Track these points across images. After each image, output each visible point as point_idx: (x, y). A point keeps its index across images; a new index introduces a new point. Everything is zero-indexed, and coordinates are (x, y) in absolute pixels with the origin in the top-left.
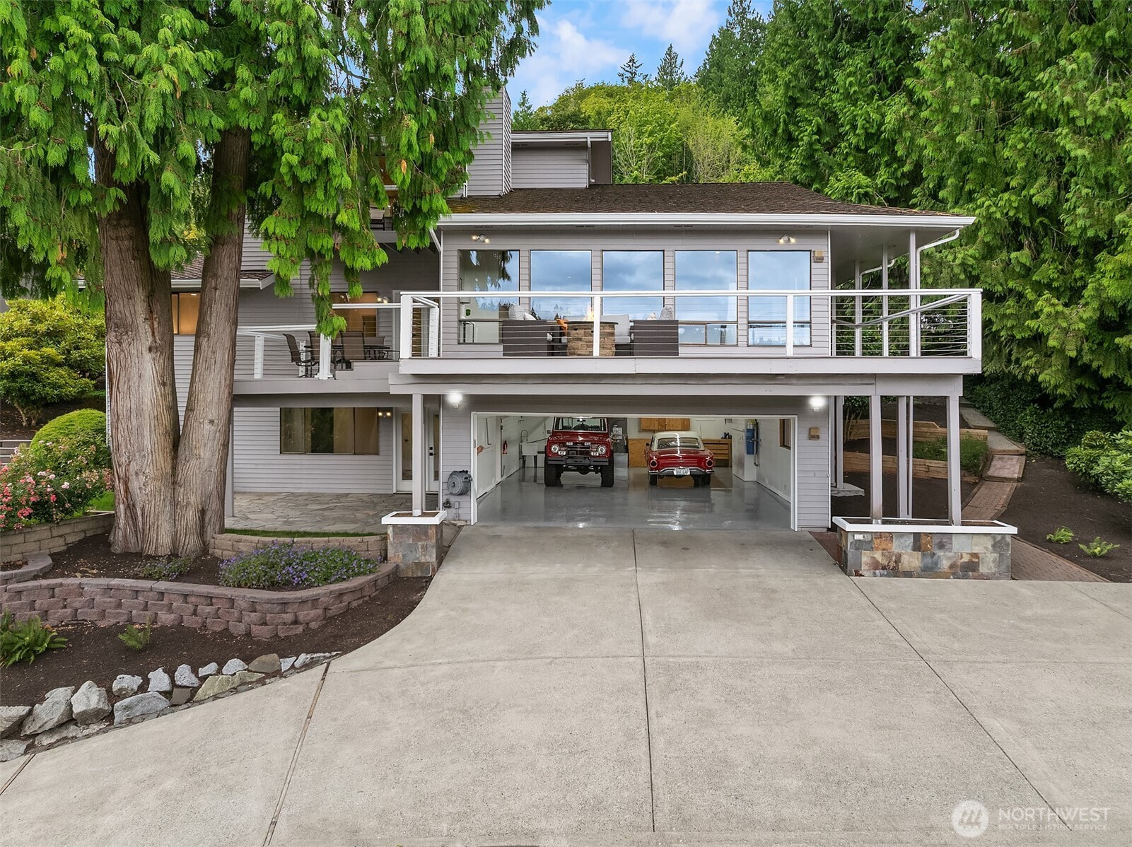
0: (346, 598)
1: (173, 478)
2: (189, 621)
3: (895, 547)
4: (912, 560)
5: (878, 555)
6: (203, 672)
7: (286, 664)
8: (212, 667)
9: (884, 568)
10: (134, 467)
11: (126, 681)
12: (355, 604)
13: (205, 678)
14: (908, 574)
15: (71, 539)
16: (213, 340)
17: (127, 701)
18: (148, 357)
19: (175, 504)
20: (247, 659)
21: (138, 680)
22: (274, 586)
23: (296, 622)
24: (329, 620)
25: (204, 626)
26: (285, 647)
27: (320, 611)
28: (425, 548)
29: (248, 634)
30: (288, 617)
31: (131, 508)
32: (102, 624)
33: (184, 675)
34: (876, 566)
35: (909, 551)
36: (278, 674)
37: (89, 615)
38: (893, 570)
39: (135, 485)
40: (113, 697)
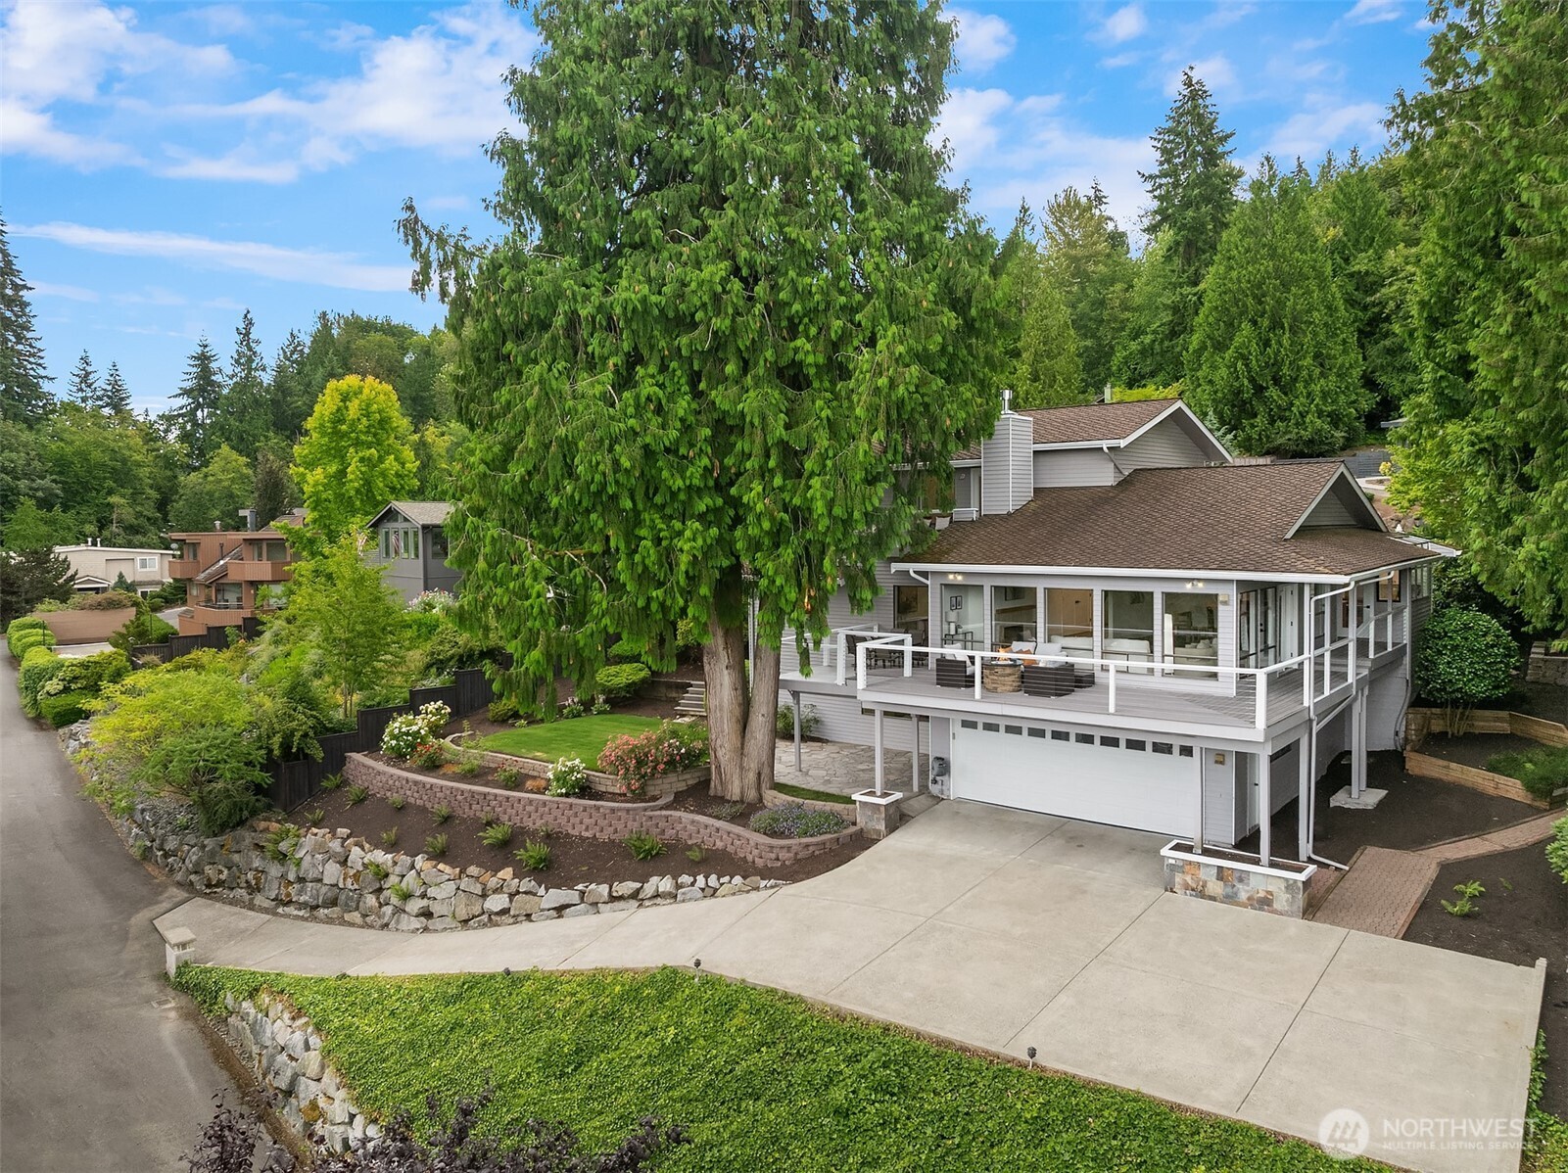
0: (811, 849)
1: (741, 750)
2: (730, 849)
3: (1202, 874)
4: (1215, 887)
5: (1188, 879)
6: (722, 880)
7: (763, 883)
8: (727, 878)
9: (1193, 890)
10: (719, 742)
11: (685, 879)
12: (817, 853)
13: (722, 884)
14: (1213, 898)
15: (690, 782)
16: (764, 661)
17: (683, 890)
18: (726, 672)
19: (742, 768)
20: (744, 878)
21: (692, 879)
22: (774, 834)
23: (777, 859)
24: (797, 861)
25: (733, 852)
26: (766, 873)
27: (792, 855)
28: (879, 820)
29: (754, 862)
30: (773, 856)
31: (718, 767)
32: (690, 842)
33: (713, 880)
34: (1187, 887)
35: (1214, 879)
36: (757, 889)
37: (684, 836)
38: (1201, 893)
39: (720, 753)
40: (678, 886)
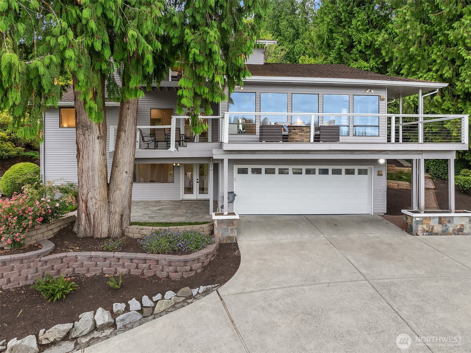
0: (210, 256)
1: (108, 200)
2: (134, 272)
3: (432, 223)
4: (438, 228)
5: (425, 227)
6: (155, 298)
7: (195, 292)
8: (159, 296)
9: (427, 232)
10: (90, 195)
11: (118, 307)
12: (212, 259)
13: (157, 302)
14: (436, 234)
15: (56, 231)
16: (127, 133)
17: (121, 317)
18: (97, 141)
19: (110, 212)
20: (176, 291)
21: (123, 305)
23: (191, 270)
24: (204, 268)
25: (143, 274)
26: (193, 283)
28: (232, 230)
29: (168, 277)
30: (188, 268)
31: (88, 215)
32: (89, 275)
33: (146, 301)
34: (424, 231)
35: (437, 224)
36: (191, 297)
37: (81, 271)
38: (431, 232)
39: (90, 204)
40: (114, 315)
